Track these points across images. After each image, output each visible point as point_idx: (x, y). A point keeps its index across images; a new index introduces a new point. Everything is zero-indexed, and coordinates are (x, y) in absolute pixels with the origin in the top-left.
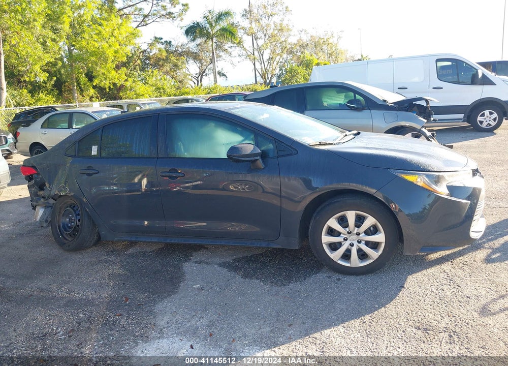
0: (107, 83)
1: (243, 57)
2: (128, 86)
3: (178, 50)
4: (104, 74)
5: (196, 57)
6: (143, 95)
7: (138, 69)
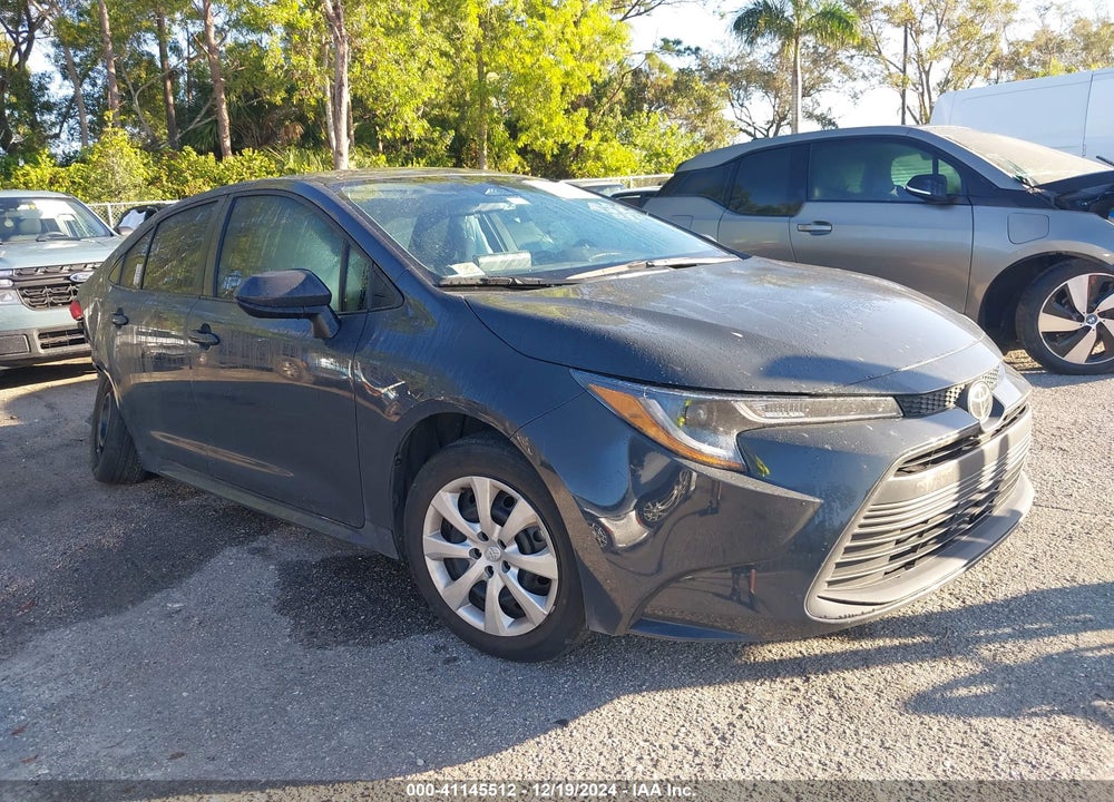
0: (550, 142)
1: (874, 81)
2: (591, 149)
3: (728, 69)
4: (540, 123)
5: (767, 82)
6: (618, 169)
7: (619, 112)
